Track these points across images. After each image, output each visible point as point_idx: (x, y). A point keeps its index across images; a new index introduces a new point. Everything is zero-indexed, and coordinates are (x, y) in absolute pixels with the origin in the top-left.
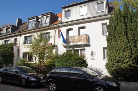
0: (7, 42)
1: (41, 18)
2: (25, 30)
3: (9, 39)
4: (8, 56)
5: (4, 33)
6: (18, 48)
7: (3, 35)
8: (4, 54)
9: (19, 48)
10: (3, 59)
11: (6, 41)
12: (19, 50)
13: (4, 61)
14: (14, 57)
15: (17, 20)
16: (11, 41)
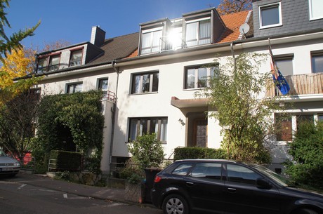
1: (184, 25)
2: (129, 56)
3: (80, 80)
4: (93, 124)
5: (63, 64)
6: (112, 106)
7: (61, 68)
8: (84, 120)
9: (115, 105)
10: (80, 133)
11: (69, 86)
12: (114, 110)
13: (82, 140)
14: (104, 130)
15: (94, 30)
16: (88, 85)
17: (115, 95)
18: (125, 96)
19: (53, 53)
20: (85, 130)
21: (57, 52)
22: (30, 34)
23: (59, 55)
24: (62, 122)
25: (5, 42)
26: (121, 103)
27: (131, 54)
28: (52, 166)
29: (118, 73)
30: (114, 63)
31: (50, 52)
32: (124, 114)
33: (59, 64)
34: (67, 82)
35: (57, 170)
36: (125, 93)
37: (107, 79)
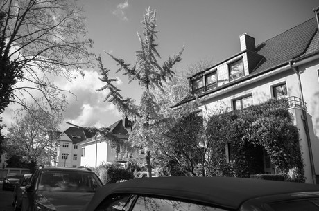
0: (238, 104)
2: (305, 52)
3: (248, 92)
4: (290, 138)
5: (223, 81)
7: (220, 85)
8: (280, 135)
9: (304, 112)
10: (278, 151)
11: (234, 102)
12: (305, 118)
13: (282, 159)
14: (301, 143)
15: (243, 39)
16: (259, 96)
17: (301, 100)
19: (207, 72)
20: (283, 147)
21: (211, 70)
22: (178, 60)
23: (215, 72)
25: (159, 72)
26: (314, 108)
27: (306, 49)
29: (298, 73)
30: (292, 62)
31: (204, 72)
33: (218, 82)
34: (232, 97)
37: (284, 84)
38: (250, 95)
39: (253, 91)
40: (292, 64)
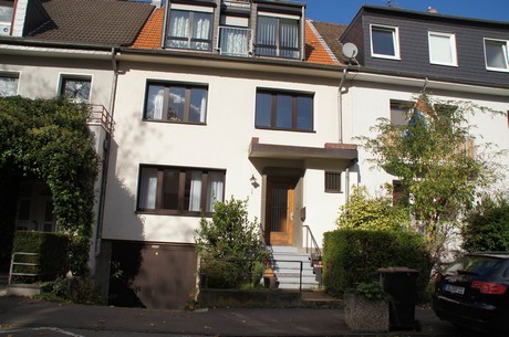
6: (105, 137)
9: (108, 136)
12: (108, 146)
16: (34, 84)
17: (110, 115)
18: (136, 122)
20: (80, 185)
24: (22, 163)
26: (125, 134)
28: (24, 269)
29: (117, 73)
30: (117, 51)
32: (130, 156)
35: (36, 279)
36: (135, 115)
37: (88, 80)
38: (14, 77)
39: (23, 70)
40: (115, 53)
